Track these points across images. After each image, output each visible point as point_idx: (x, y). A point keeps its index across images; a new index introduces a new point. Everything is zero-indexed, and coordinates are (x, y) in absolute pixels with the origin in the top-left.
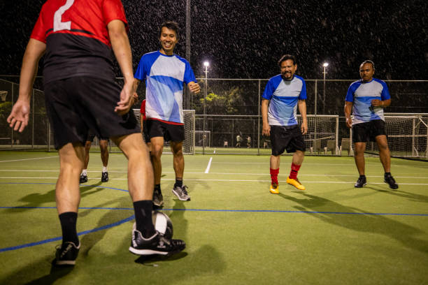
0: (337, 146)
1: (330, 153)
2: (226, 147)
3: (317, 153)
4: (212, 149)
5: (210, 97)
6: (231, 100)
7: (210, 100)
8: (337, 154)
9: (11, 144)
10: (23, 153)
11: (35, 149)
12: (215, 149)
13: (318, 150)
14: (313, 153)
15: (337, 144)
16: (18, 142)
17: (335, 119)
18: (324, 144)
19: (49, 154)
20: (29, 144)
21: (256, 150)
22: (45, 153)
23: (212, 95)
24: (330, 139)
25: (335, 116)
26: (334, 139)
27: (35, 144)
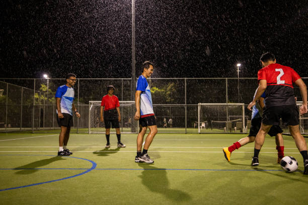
0: (244, 126)
1: (239, 131)
3: (229, 131)
6: (169, 92)
7: (153, 92)
8: (244, 132)
9: (4, 127)
10: (13, 134)
11: (22, 131)
13: (230, 129)
14: (226, 132)
15: (244, 124)
16: (9, 125)
17: (241, 106)
18: (234, 125)
19: (32, 134)
20: (18, 127)
21: (184, 129)
22: (30, 134)
23: (155, 88)
24: (239, 121)
25: (242, 104)
26: (242, 121)
27: (22, 127)
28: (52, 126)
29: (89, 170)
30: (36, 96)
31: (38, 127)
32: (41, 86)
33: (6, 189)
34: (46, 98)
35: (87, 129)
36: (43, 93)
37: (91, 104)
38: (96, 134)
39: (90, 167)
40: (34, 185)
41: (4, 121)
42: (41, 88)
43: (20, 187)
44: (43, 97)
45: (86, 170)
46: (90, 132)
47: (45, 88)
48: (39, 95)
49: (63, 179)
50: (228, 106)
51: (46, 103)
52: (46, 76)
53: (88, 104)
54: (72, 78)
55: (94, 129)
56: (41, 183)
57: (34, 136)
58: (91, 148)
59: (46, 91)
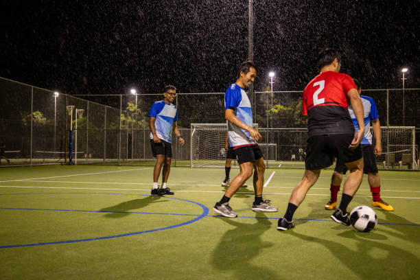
0: (414, 160)
1: (406, 167)
2: (293, 160)
3: (391, 167)
4: (278, 162)
5: (276, 109)
6: (299, 112)
7: (276, 111)
8: (414, 168)
9: (84, 158)
11: (107, 163)
12: (281, 163)
13: (392, 164)
14: (386, 167)
15: (414, 157)
17: (411, 130)
18: (398, 158)
19: (119, 168)
20: (101, 158)
22: (116, 167)
23: (279, 106)
24: (406, 152)
25: (412, 127)
26: (411, 152)
27: (107, 158)
28: (142, 157)
29: (200, 217)
30: (122, 118)
31: (126, 158)
32: (128, 106)
33: (97, 239)
34: (134, 121)
35: (189, 161)
36: (130, 113)
37: (193, 127)
38: (201, 168)
39: (201, 213)
40: (131, 234)
41: (85, 150)
42: (128, 108)
43: (113, 237)
44: (129, 119)
45: (196, 217)
46: (192, 166)
47: (132, 107)
48: (126, 116)
49: (167, 228)
50: (389, 130)
51: (134, 127)
52: (133, 92)
53: (190, 128)
54: (171, 91)
55: (197, 161)
56: (141, 233)
57: (121, 170)
58: (198, 187)
59: (135, 111)
